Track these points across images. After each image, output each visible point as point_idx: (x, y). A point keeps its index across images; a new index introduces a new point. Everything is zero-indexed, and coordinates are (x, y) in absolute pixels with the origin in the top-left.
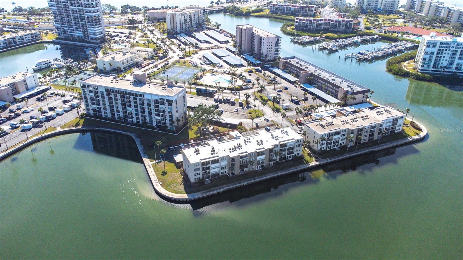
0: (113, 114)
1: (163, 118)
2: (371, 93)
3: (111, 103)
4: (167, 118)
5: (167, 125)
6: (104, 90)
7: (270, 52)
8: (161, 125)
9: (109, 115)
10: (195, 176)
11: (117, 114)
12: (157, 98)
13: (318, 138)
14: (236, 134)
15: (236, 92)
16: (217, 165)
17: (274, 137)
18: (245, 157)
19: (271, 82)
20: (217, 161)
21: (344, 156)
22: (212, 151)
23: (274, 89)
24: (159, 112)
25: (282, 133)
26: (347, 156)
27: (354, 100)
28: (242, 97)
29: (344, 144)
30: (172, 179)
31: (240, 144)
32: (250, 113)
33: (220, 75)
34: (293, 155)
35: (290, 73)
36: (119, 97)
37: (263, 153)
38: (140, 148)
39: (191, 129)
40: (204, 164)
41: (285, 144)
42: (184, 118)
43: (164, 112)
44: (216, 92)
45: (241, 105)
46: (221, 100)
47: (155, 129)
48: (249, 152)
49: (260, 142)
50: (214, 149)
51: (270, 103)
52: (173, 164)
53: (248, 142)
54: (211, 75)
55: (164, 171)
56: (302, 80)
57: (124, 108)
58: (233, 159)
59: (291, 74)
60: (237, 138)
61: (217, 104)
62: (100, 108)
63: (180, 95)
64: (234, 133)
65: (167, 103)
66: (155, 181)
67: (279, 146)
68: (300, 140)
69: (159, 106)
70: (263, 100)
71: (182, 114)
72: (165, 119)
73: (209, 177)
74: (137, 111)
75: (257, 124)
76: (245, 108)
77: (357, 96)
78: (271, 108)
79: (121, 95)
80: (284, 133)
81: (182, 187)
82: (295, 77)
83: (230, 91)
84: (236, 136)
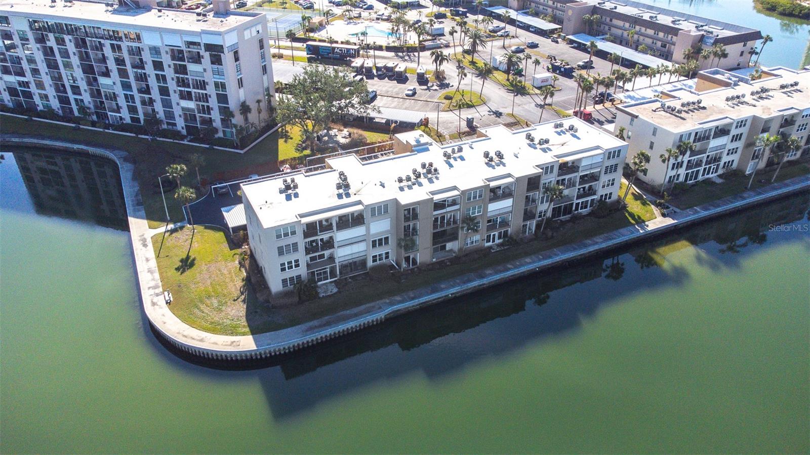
0: (64, 100)
1: (201, 103)
2: (762, 40)
3: (52, 65)
5: (214, 124)
6: (25, 27)
8: (199, 126)
9: (55, 104)
10: (283, 270)
11: (76, 100)
12: (178, 42)
13: (670, 143)
14: (418, 136)
15: (409, 56)
16: (359, 231)
17: (536, 141)
18: (449, 206)
19: (492, 34)
20: (357, 220)
21: (744, 199)
22: (339, 187)
23: (504, 47)
24: (189, 87)
25: (559, 134)
26: (752, 198)
27: (722, 59)
28: (422, 64)
29: (735, 165)
30: (209, 282)
31: (431, 165)
32: (448, 98)
33: (367, 23)
34: (593, 200)
35: (536, 14)
36: (71, 47)
37: (507, 190)
38: (129, 189)
39: (286, 137)
40: (311, 229)
41: (573, 162)
42: (263, 105)
43: (202, 85)
44: (356, 54)
45: (422, 79)
46: (369, 70)
47: (183, 138)
48: (463, 187)
49: (496, 159)
50: (345, 179)
51: (500, 76)
52: (220, 235)
53: (455, 159)
54: (346, 23)
55: (188, 257)
56: (570, 25)
57: (92, 82)
58: (411, 213)
59: (539, 17)
60: (421, 148)
61: (359, 77)
62: (26, 84)
63: (247, 35)
64: (406, 137)
65: (206, 56)
66: (152, 292)
67: (556, 170)
68: (619, 151)
69: (185, 67)
70: (477, 68)
71: (258, 93)
72: (208, 107)
73: (333, 272)
74: (126, 86)
75: (470, 122)
76: (435, 87)
77: (729, 49)
78: (503, 86)
79: (76, 39)
80: (564, 133)
81: (238, 311)
82: (550, 22)
83: (392, 54)
84: (418, 141)
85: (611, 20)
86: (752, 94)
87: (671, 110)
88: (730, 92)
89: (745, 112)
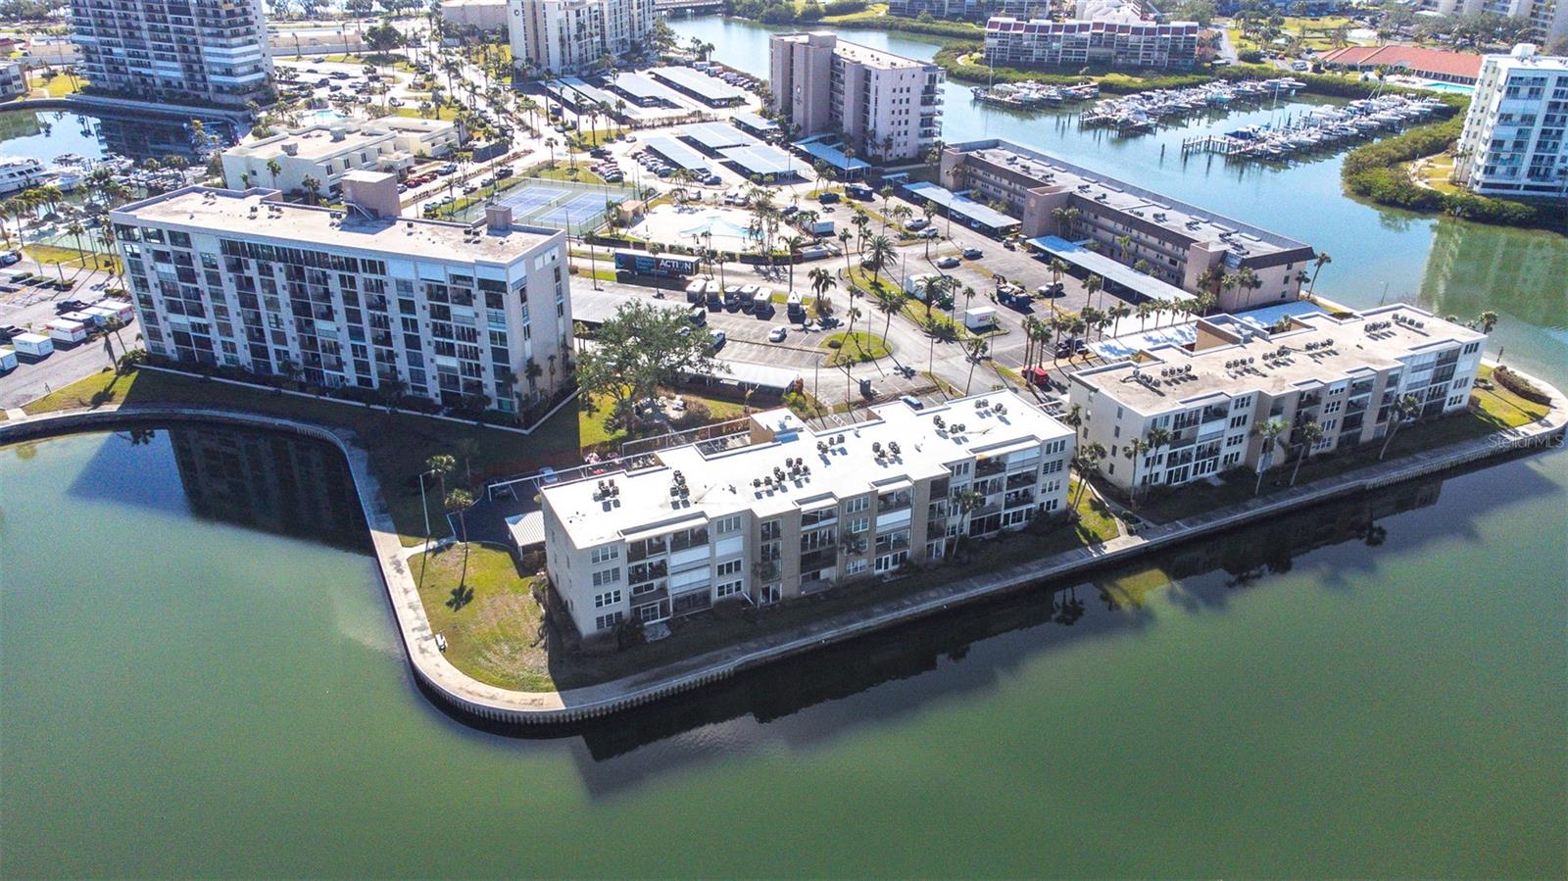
0: (259, 352)
1: (467, 361)
2: (1316, 261)
3: (248, 301)
4: (486, 360)
5: (485, 391)
6: (214, 249)
7: (903, 128)
8: (461, 392)
9: (244, 357)
10: (599, 604)
11: (277, 352)
12: (440, 276)
13: (1134, 432)
14: (782, 419)
15: (777, 271)
16: (700, 553)
17: (947, 429)
18: (823, 519)
19: (910, 233)
20: (699, 537)
21: (1247, 509)
22: (674, 493)
23: (927, 257)
24: (452, 338)
25: (981, 416)
26: (1259, 509)
27: (1253, 289)
28: (797, 285)
29: (1242, 459)
30: (494, 622)
31: (799, 461)
32: (834, 345)
33: (710, 210)
34: (1029, 510)
35: (983, 199)
36: (280, 278)
37: (903, 499)
38: (365, 488)
39: (591, 409)
40: (637, 550)
41: (998, 458)
42: (557, 362)
43: (472, 335)
44: (694, 269)
45: (796, 314)
46: (714, 297)
47: (437, 409)
48: (840, 495)
49: (890, 453)
50: (683, 482)
51: (916, 308)
52: (504, 557)
53: (834, 452)
54: (677, 209)
55: (462, 588)
56: (1034, 222)
57: (305, 326)
58: (772, 528)
59: (987, 205)
60: (787, 436)
61: (698, 311)
62: (205, 328)
63: (539, 264)
64: (770, 419)
65: (480, 297)
66: (418, 634)
67: (972, 468)
68: (1063, 442)
69: (447, 309)
70: (882, 295)
71: (549, 345)
72: (478, 366)
73: (664, 611)
74: (356, 334)
75: (865, 387)
76: (816, 327)
77: (1264, 274)
78: (920, 325)
79: (289, 268)
80: (989, 414)
81: (537, 660)
82: (1004, 213)
83: (751, 267)
84: (783, 426)
85: (1096, 217)
86: (1265, 357)
87: (1146, 382)
88: (1234, 353)
89: (1251, 385)
